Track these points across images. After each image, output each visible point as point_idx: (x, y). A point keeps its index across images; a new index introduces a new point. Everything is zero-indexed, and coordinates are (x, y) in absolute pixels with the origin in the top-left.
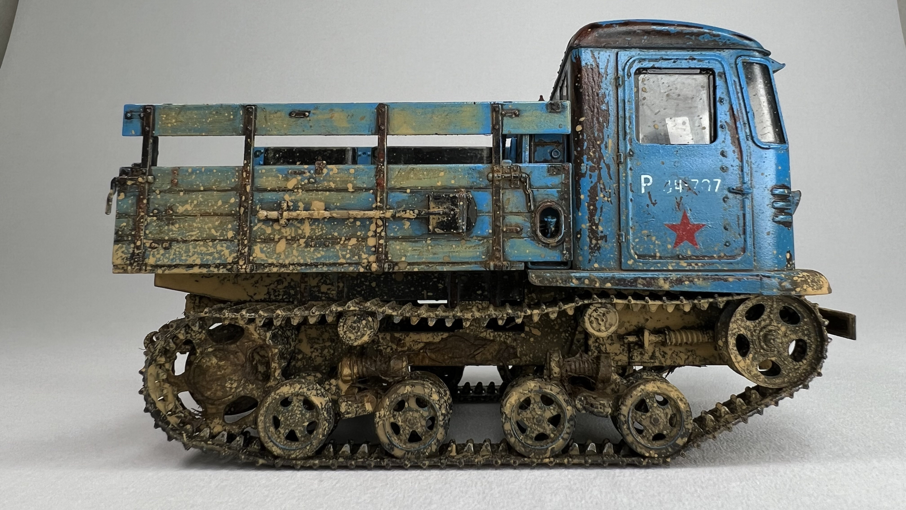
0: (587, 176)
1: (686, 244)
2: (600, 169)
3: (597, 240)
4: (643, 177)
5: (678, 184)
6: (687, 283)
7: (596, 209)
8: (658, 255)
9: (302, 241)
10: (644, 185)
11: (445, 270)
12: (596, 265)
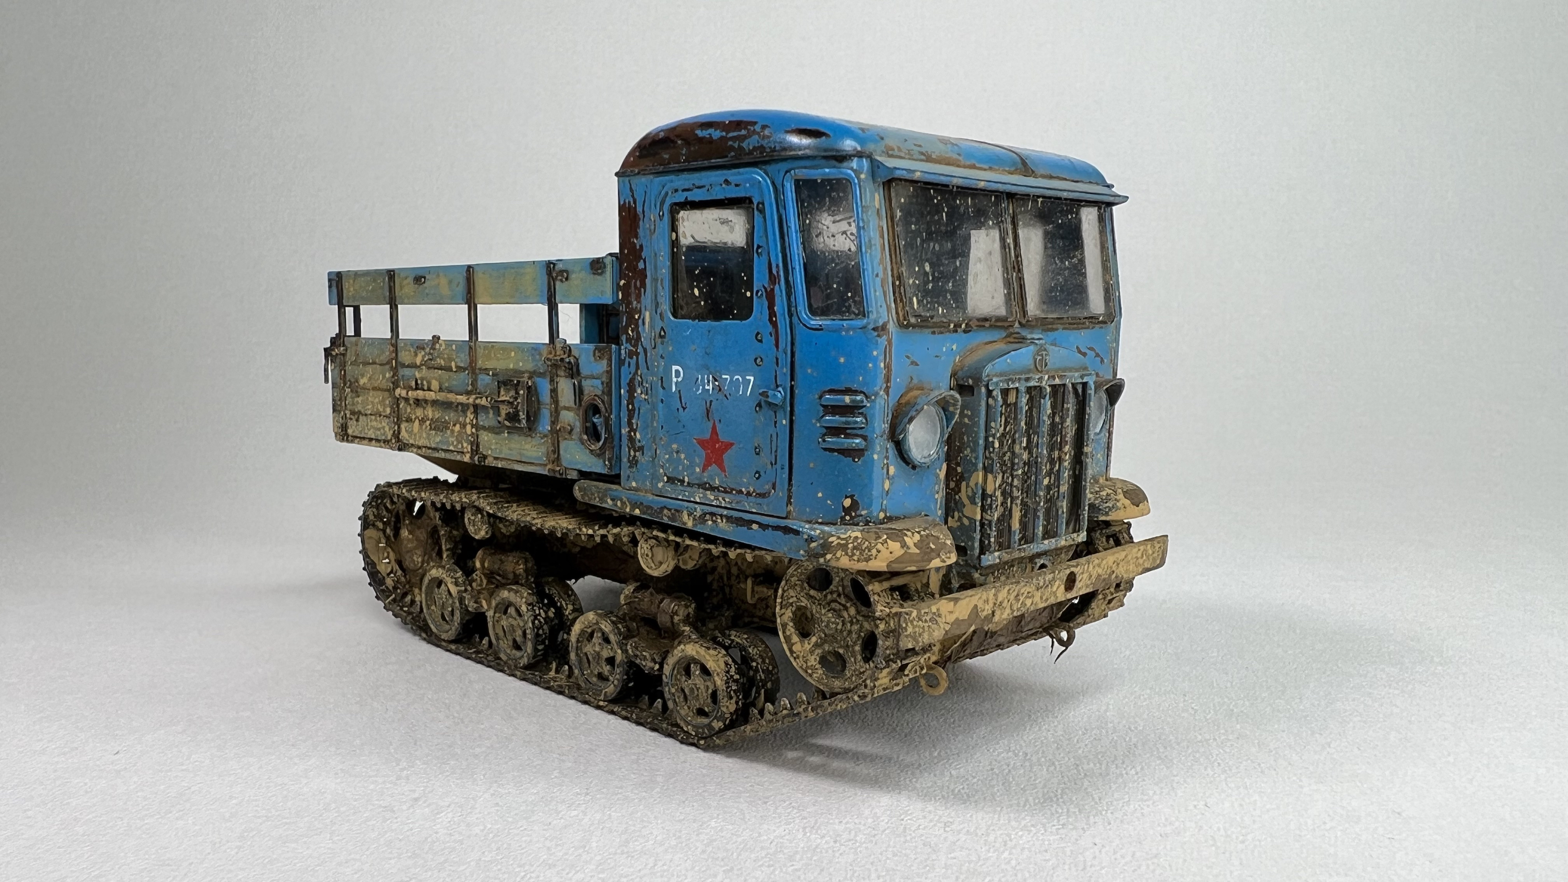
0: (627, 364)
3: (635, 451)
7: (634, 410)
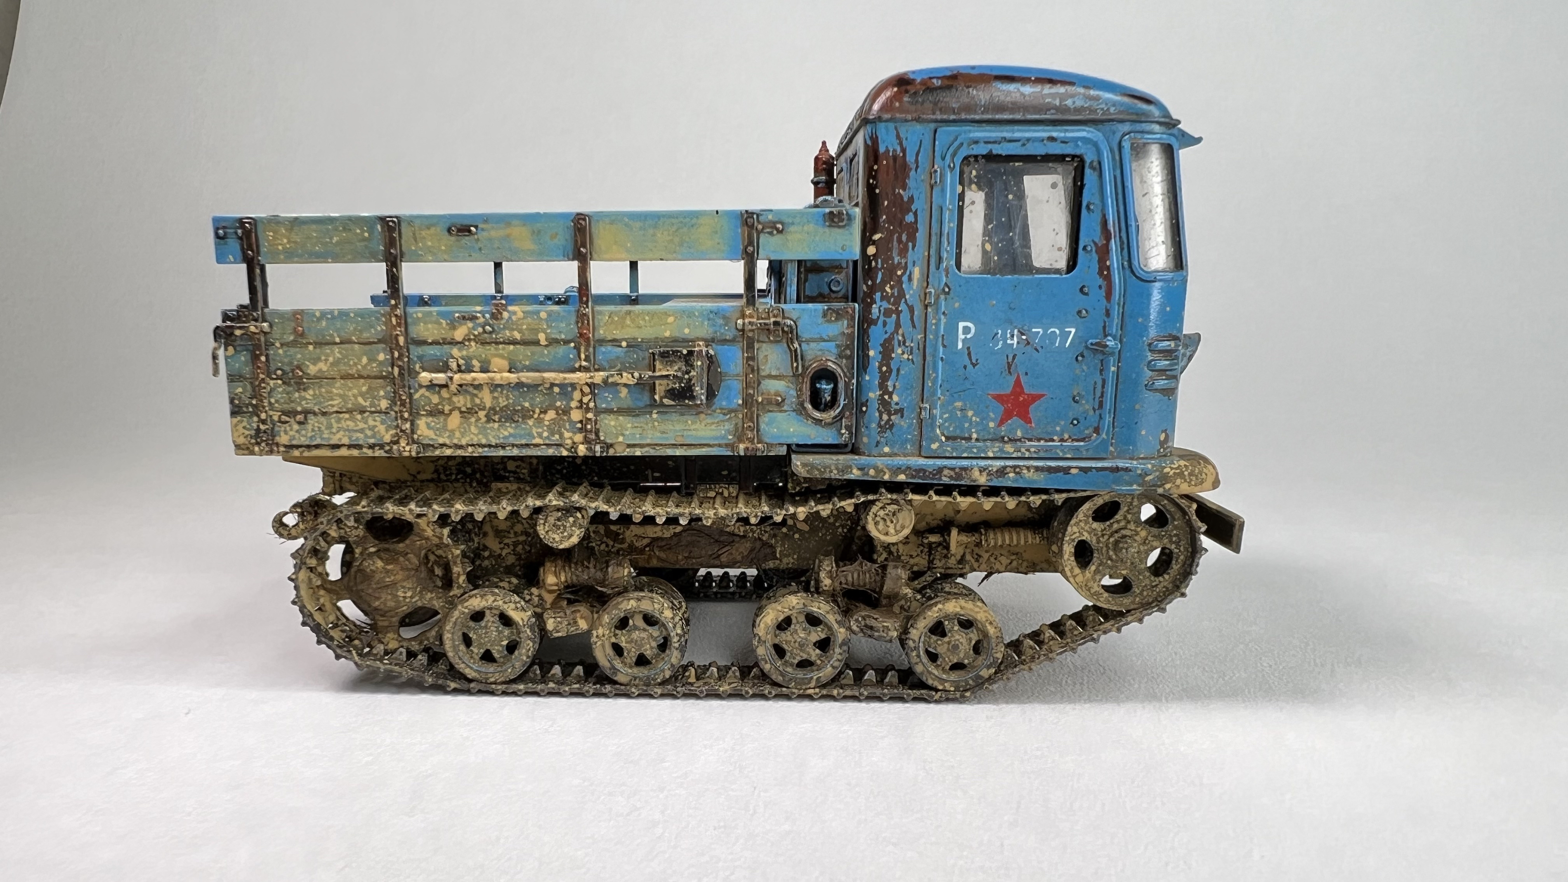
0: (880, 322)
1: (1015, 421)
2: (898, 313)
3: (889, 414)
4: (961, 325)
5: (1012, 336)
6: (1012, 475)
7: (890, 371)
8: (975, 436)
9: (482, 414)
10: (961, 336)
11: (678, 454)
12: (887, 450)
